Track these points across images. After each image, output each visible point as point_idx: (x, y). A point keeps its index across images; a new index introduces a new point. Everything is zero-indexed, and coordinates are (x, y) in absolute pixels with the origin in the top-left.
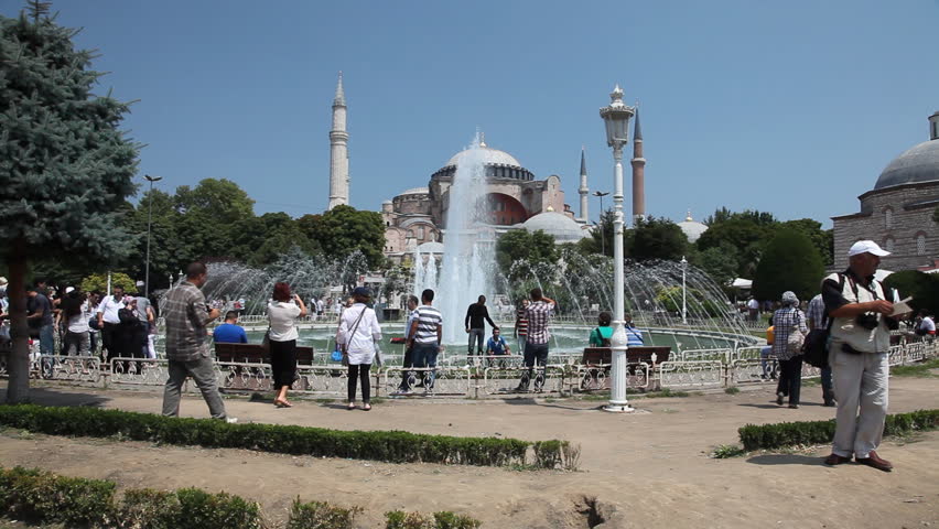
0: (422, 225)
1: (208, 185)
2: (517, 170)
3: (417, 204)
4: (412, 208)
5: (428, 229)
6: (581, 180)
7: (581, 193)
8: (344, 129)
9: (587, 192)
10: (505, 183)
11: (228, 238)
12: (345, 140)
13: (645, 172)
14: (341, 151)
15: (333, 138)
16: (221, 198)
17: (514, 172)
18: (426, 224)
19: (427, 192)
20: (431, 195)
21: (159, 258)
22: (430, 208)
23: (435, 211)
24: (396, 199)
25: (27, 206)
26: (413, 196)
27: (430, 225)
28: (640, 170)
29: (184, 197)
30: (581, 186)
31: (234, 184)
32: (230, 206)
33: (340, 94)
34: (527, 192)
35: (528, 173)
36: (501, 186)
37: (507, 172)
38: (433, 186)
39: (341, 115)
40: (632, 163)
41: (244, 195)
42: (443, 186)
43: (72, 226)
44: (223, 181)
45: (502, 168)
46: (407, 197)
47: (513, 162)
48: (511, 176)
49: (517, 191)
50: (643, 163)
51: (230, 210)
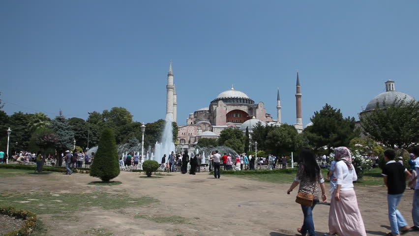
0: (205, 124)
1: (115, 110)
2: (246, 100)
3: (204, 115)
4: (202, 117)
5: (207, 125)
6: (278, 103)
7: (277, 108)
8: (172, 84)
9: (280, 108)
10: (241, 105)
11: (119, 132)
12: (173, 89)
13: (301, 100)
14: (171, 93)
15: (168, 88)
16: (120, 115)
17: (245, 101)
18: (207, 123)
19: (208, 109)
20: (210, 111)
21: (93, 140)
22: (209, 116)
23: (211, 117)
24: (195, 112)
25: (60, 143)
26: (202, 111)
27: (208, 124)
28: (299, 99)
29: (106, 114)
30: (278, 106)
31: (125, 109)
32: (123, 118)
33: (171, 70)
34: (250, 109)
35: (252, 101)
36: (239, 107)
37: (242, 101)
38: (211, 107)
39: (171, 79)
40: (296, 96)
41: (129, 113)
42: (214, 107)
43: (65, 145)
44: (121, 108)
45: (240, 99)
46: (200, 111)
47: (246, 96)
48: (244, 102)
49: (246, 109)
50: (300, 96)
51: (123, 120)
